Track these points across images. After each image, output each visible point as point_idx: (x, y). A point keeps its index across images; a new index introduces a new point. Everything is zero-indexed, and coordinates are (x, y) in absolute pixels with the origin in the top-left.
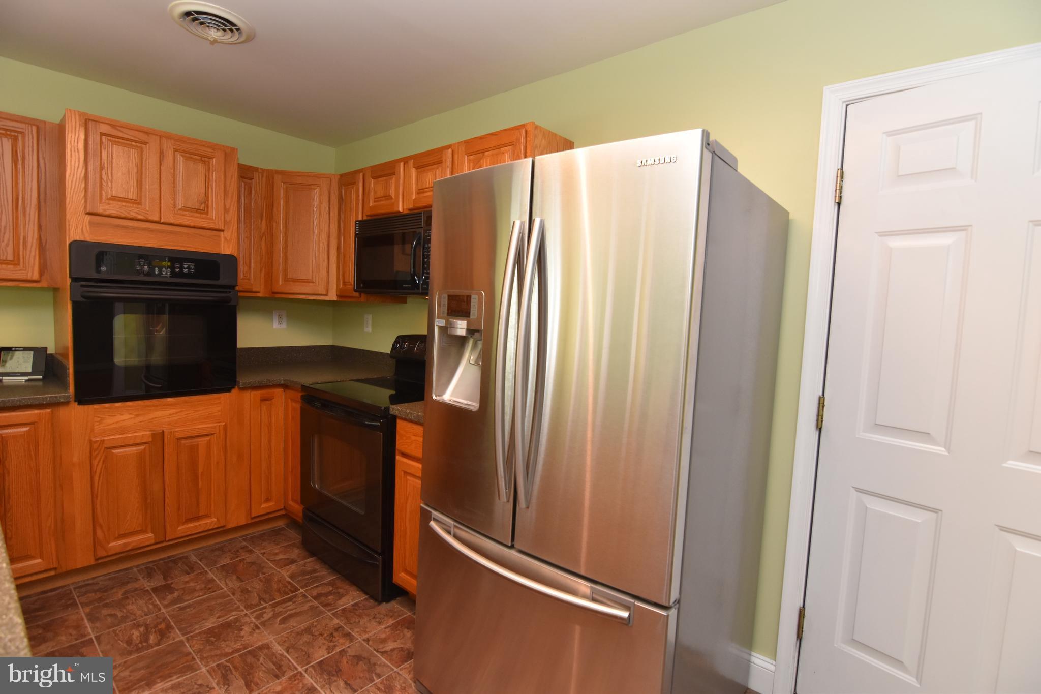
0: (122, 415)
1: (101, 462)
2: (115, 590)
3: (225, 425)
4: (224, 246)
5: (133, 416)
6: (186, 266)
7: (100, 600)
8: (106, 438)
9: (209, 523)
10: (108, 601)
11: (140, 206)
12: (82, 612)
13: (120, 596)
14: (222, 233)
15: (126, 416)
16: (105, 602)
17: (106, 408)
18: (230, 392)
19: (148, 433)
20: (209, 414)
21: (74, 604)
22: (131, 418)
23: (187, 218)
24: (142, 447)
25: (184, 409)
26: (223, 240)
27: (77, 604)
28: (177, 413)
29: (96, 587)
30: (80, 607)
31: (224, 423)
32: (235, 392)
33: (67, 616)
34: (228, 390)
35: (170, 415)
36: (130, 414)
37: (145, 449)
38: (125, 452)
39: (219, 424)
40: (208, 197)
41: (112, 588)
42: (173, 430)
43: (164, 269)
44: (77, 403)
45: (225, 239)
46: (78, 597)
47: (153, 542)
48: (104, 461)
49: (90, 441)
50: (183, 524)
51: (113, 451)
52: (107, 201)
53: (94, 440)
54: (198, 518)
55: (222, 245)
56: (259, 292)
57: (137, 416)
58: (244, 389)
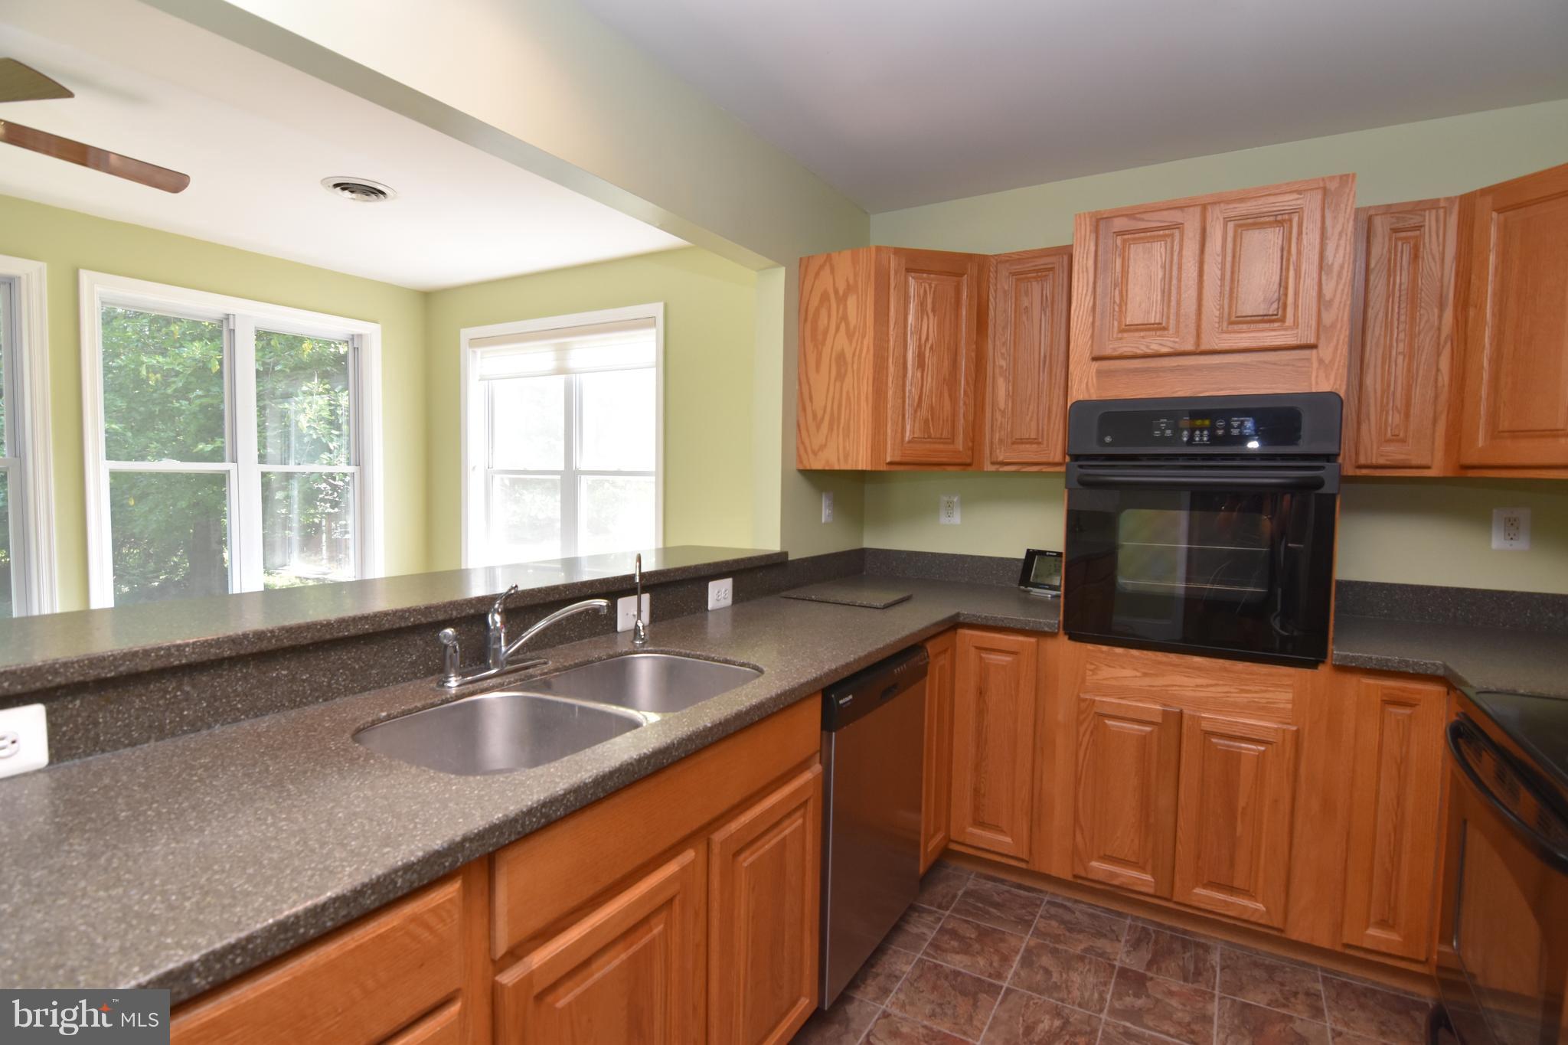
0: (1124, 668)
1: (1088, 733)
2: (1081, 937)
3: (1298, 731)
4: (1317, 377)
5: (1138, 674)
6: (1236, 424)
7: (1057, 938)
8: (1097, 698)
9: (1253, 907)
10: (1060, 947)
11: (1166, 332)
12: (1028, 940)
13: (1078, 949)
14: (1314, 351)
15: (1128, 672)
16: (1057, 946)
17: (1102, 652)
18: (1316, 668)
19: (1158, 707)
20: (1267, 703)
21: (1028, 924)
22: (1136, 677)
23: (1244, 335)
24: (1148, 729)
25: (1221, 682)
26: (1315, 364)
27: (1030, 926)
28: (1208, 686)
29: (1067, 916)
30: (1031, 932)
31: (1295, 728)
32: (1324, 670)
33: (1012, 935)
34: (1313, 665)
35: (1197, 686)
36: (1135, 669)
37: (1151, 732)
38: (1122, 727)
39: (1285, 727)
40: (1286, 288)
41: (1081, 931)
42: (1198, 714)
43: (1198, 432)
44: (1066, 637)
45: (1321, 361)
46: (1041, 917)
47: (1151, 891)
48: (1092, 733)
49: (1078, 696)
50: (1205, 886)
51: (1107, 721)
52: (1120, 335)
53: (1082, 696)
54: (1231, 889)
55: (1314, 375)
56: (1428, 467)
57: (1145, 675)
58: (1343, 668)
